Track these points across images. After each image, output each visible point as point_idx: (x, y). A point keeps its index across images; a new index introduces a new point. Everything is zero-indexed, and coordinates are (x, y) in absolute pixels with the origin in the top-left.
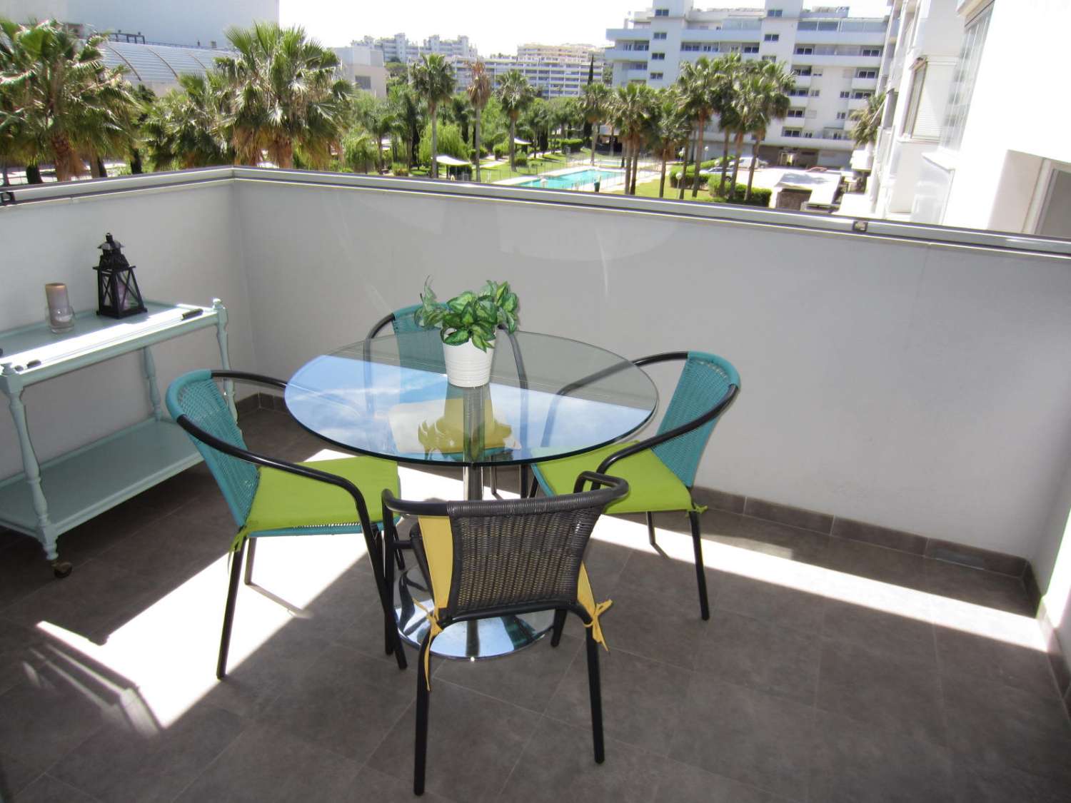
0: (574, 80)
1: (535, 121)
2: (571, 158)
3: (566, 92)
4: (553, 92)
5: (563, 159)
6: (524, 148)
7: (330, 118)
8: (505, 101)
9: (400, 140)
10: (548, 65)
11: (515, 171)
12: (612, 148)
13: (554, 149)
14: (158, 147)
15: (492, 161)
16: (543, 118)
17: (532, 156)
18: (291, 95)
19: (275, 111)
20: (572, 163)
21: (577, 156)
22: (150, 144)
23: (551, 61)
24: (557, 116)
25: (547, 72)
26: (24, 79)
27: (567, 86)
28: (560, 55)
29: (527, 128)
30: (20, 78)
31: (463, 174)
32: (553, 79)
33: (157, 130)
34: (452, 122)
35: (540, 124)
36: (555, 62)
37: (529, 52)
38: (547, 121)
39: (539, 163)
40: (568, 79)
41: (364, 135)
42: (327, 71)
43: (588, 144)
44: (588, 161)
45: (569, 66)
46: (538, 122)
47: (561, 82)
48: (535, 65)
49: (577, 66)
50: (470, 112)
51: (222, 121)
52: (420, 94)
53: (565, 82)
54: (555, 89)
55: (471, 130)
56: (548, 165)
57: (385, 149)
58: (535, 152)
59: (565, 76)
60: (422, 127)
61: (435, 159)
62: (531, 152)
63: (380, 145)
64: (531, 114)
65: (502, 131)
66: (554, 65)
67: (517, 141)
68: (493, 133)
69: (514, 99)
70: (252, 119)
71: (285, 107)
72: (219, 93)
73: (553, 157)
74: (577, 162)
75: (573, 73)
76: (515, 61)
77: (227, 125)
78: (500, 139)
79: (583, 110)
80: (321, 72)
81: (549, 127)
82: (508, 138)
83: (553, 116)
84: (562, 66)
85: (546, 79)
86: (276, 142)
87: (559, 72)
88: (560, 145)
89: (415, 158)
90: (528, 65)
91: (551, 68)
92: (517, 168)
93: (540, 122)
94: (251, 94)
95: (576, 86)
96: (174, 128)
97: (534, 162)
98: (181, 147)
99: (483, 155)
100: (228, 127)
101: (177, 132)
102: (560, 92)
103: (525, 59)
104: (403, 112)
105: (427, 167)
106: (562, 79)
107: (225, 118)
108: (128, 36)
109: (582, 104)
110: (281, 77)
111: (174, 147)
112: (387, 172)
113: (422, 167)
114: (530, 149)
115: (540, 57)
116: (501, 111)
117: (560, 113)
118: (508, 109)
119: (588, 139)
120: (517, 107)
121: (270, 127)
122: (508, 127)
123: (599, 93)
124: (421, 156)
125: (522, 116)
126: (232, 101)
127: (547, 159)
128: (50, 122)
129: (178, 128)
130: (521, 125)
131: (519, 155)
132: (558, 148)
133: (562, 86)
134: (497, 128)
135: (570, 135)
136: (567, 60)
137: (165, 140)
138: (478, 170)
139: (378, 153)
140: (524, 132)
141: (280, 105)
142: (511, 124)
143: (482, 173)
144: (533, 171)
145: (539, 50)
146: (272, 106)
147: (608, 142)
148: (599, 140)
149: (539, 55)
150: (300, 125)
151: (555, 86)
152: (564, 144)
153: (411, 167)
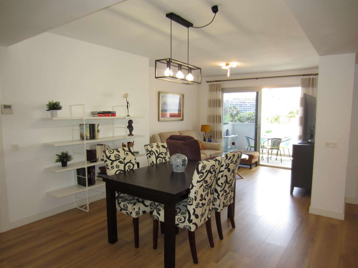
0: (250, 107)
1: (240, 119)
3: (248, 111)
4: (243, 111)
8: (231, 114)
10: (242, 103)
16: (242, 118)
23: (243, 102)
24: (246, 118)
25: (242, 105)
27: (248, 109)
28: (245, 100)
32: (244, 107)
35: (242, 120)
36: (244, 102)
37: (236, 99)
40: (248, 107)
45: (249, 103)
46: (241, 120)
47: (246, 108)
48: (238, 103)
49: (251, 103)
53: (247, 108)
54: (244, 110)
59: (247, 106)
64: (239, 117)
66: (244, 103)
69: (234, 113)
75: (250, 105)
76: (231, 102)
81: (244, 121)
83: (245, 118)
84: (246, 103)
85: (241, 107)
87: (245, 105)
90: (236, 103)
91: (243, 104)
93: (242, 119)
95: (251, 109)
102: (246, 111)
103: (235, 101)
106: (247, 107)
115: (239, 101)
117: (247, 117)
118: (232, 116)
120: (235, 115)
125: (236, 118)
133: (247, 109)
136: (248, 101)
142: (233, 121)
145: (239, 98)
149: (239, 100)
151: (244, 109)
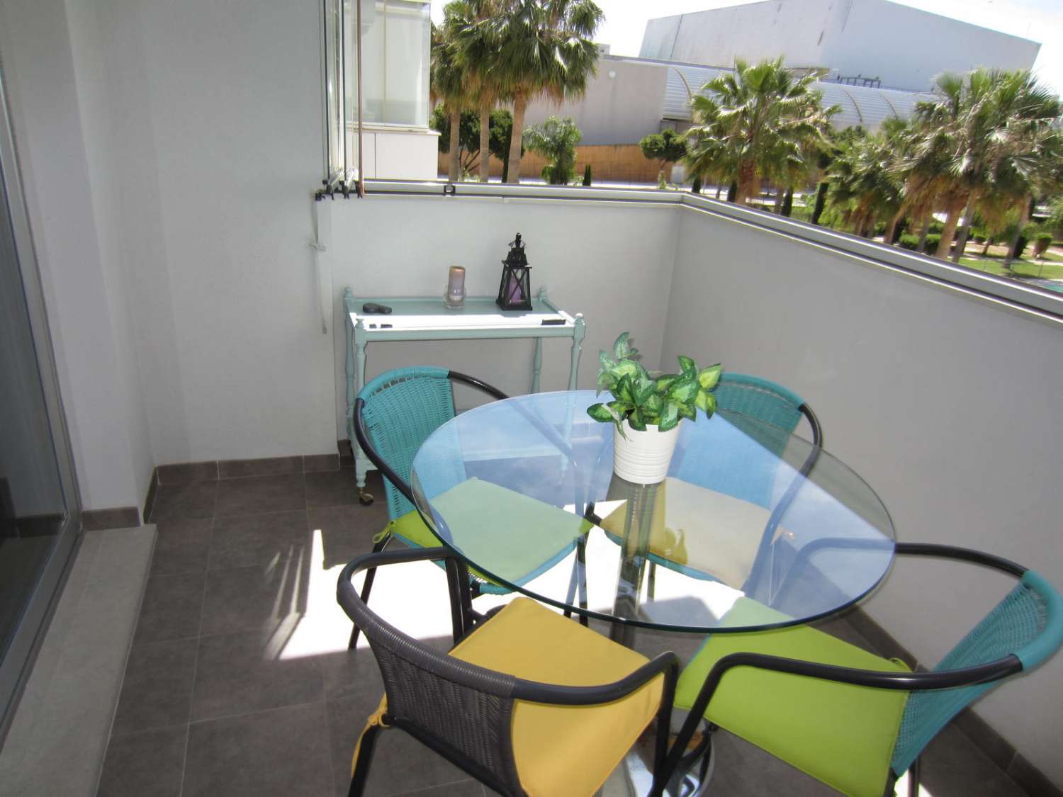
7: (1024, 173)
14: (843, 184)
18: (985, 147)
19: (961, 161)
22: (836, 180)
26: (737, 113)
30: (734, 112)
33: (847, 168)
42: (1041, 122)
51: (903, 164)
70: (933, 166)
71: (974, 156)
72: (909, 137)
77: (904, 169)
80: (1033, 123)
86: (952, 192)
94: (941, 142)
96: (862, 168)
98: (861, 186)
100: (905, 172)
101: (864, 171)
107: (907, 161)
108: (867, 80)
110: (981, 125)
111: (855, 186)
121: (950, 176)
126: (918, 146)
128: (745, 150)
129: (864, 168)
137: (851, 178)
141: (970, 154)
146: (961, 154)
150: (984, 178)
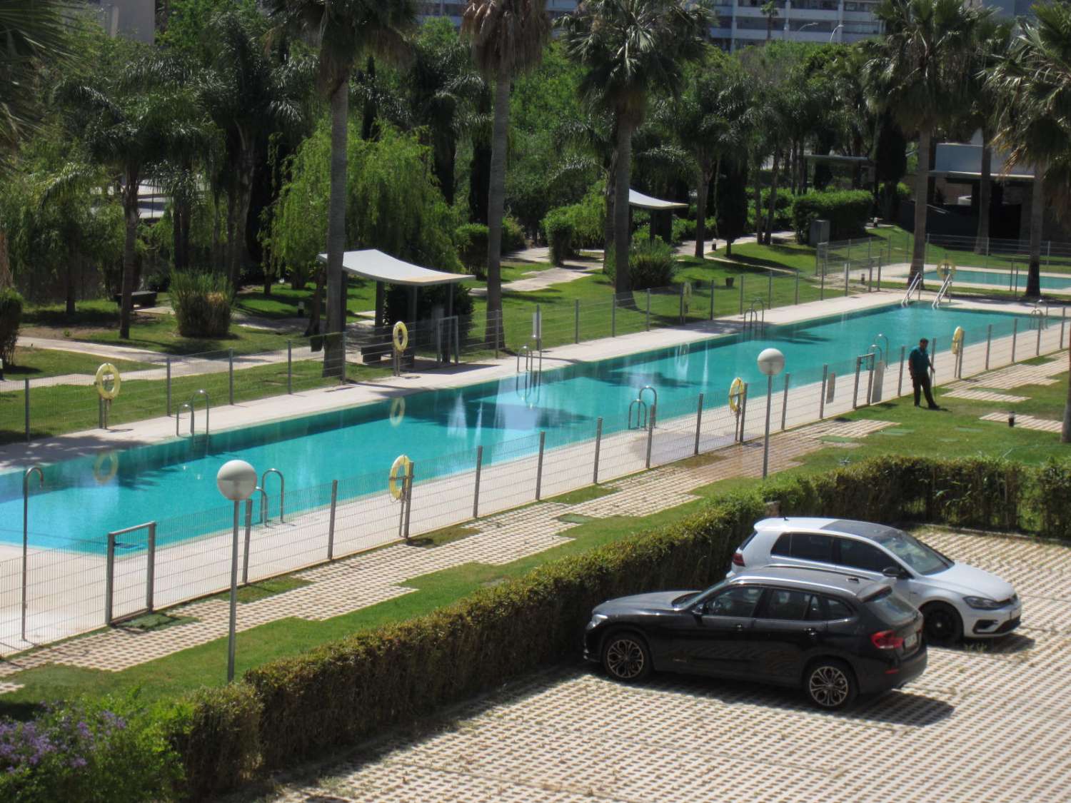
2: (836, 261)
5: (806, 262)
6: (660, 221)
9: (201, 183)
11: (630, 305)
12: (984, 222)
13: (765, 229)
15: (539, 266)
17: (689, 249)
20: (837, 278)
21: (855, 251)
29: (673, 150)
31: (439, 317)
34: (402, 126)
38: (746, 128)
39: (720, 278)
41: (70, 169)
43: (898, 212)
44: (898, 271)
50: (464, 91)
52: (294, 24)
55: (464, 154)
56: (753, 283)
57: (145, 214)
58: (700, 236)
60: (290, 141)
61: (336, 259)
62: (687, 236)
63: (132, 203)
65: (576, 159)
67: (636, 198)
68: (544, 166)
73: (766, 254)
74: (855, 275)
78: (572, 189)
79: (882, 89)
82: (602, 185)
88: (789, 212)
89: (255, 252)
92: (639, 297)
97: (697, 273)
99: (512, 245)
104: (220, 85)
105: (298, 286)
109: (879, 68)
112: (149, 302)
113: (281, 287)
114: (679, 225)
116: (583, 90)
119: (892, 190)
122: (602, 147)
123: (944, 27)
124: (280, 244)
127: (743, 264)
130: (653, 140)
131: (642, 247)
132: (783, 225)
134: (558, 149)
135: (823, 176)
138: (496, 298)
139: (121, 230)
140: (662, 162)
143: (509, 311)
144: (696, 306)
147: (964, 199)
148: (935, 196)
152: (804, 208)
153: (239, 283)
